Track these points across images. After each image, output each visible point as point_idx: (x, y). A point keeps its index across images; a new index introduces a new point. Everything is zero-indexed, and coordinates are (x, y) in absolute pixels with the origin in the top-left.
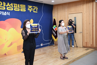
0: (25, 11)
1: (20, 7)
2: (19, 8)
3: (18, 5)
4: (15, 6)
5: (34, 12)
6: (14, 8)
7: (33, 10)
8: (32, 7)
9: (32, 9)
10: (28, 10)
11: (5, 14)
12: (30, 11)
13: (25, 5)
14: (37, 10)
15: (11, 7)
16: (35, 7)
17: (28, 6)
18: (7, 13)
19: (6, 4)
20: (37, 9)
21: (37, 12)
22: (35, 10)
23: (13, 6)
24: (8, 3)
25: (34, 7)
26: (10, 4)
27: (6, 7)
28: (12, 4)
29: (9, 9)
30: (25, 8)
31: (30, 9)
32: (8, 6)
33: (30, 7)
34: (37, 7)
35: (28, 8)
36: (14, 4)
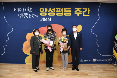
0: (70, 15)
1: (64, 11)
2: (62, 12)
3: (61, 9)
4: (57, 10)
5: (84, 15)
6: (56, 13)
7: (82, 13)
8: (81, 9)
9: (81, 11)
10: (75, 13)
11: (46, 20)
12: (78, 15)
13: (71, 9)
14: (89, 13)
15: (53, 12)
16: (86, 9)
17: (75, 9)
18: (48, 19)
19: (48, 10)
20: (89, 11)
21: (89, 15)
22: (86, 13)
23: (56, 10)
24: (50, 9)
25: (83, 9)
26: (53, 10)
27: (47, 13)
28: (54, 8)
29: (50, 14)
30: (71, 12)
31: (78, 12)
32: (50, 12)
33: (78, 9)
34: (89, 9)
35: (75, 11)
36: (56, 9)
